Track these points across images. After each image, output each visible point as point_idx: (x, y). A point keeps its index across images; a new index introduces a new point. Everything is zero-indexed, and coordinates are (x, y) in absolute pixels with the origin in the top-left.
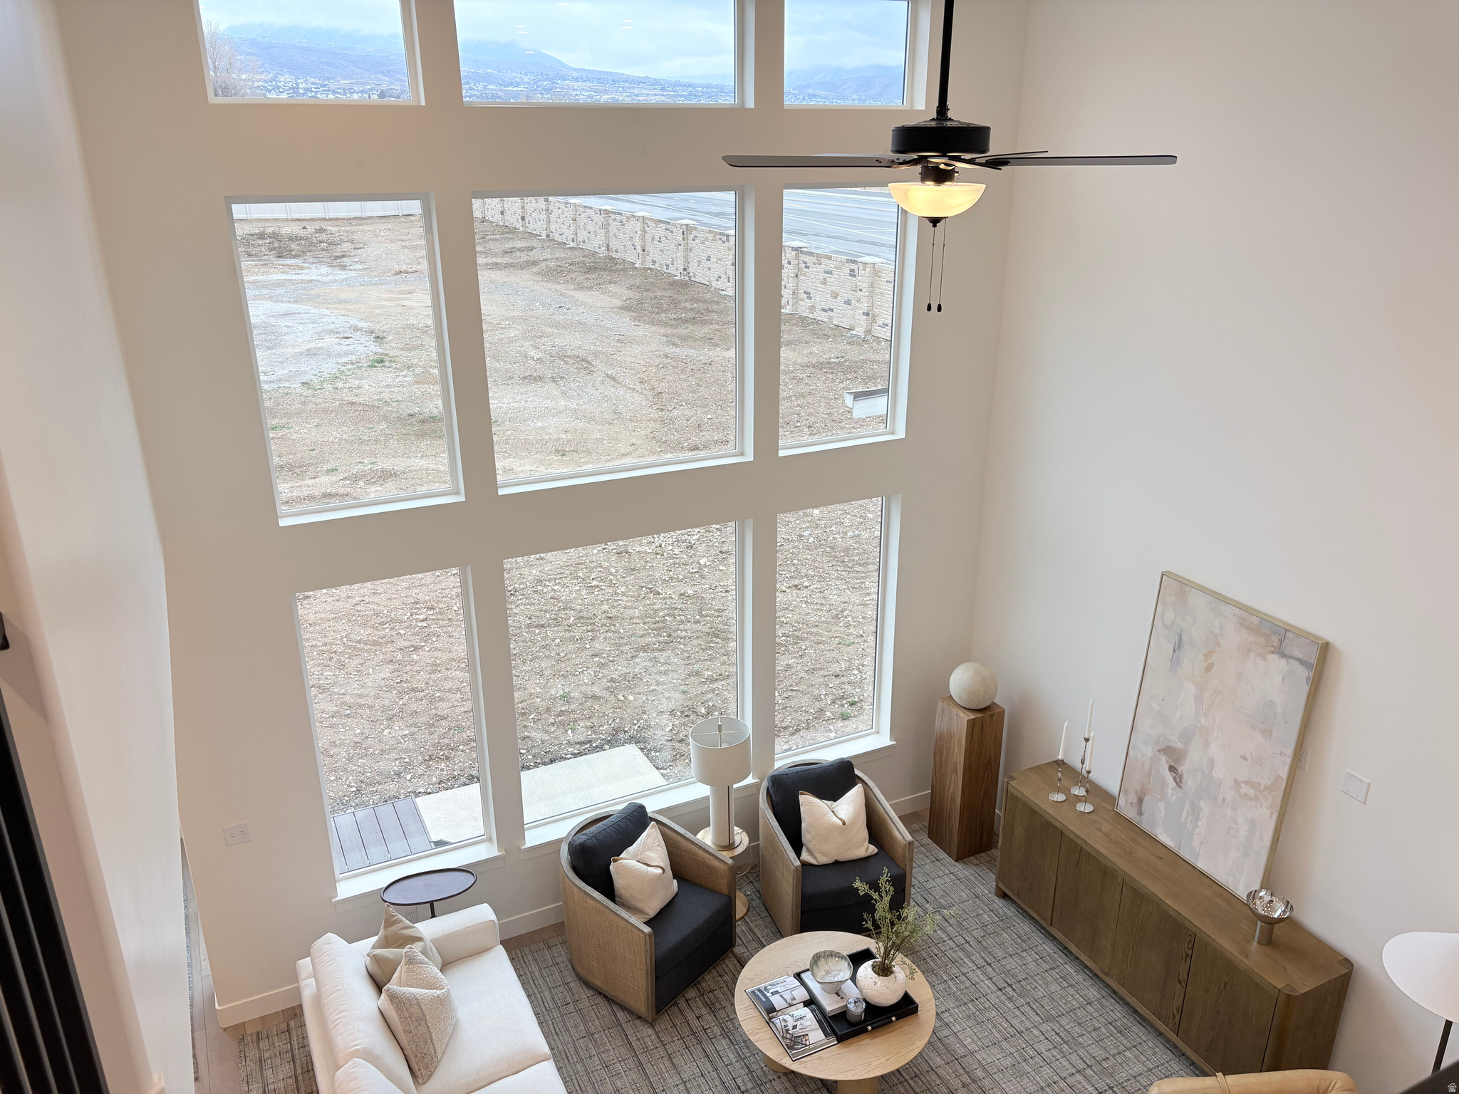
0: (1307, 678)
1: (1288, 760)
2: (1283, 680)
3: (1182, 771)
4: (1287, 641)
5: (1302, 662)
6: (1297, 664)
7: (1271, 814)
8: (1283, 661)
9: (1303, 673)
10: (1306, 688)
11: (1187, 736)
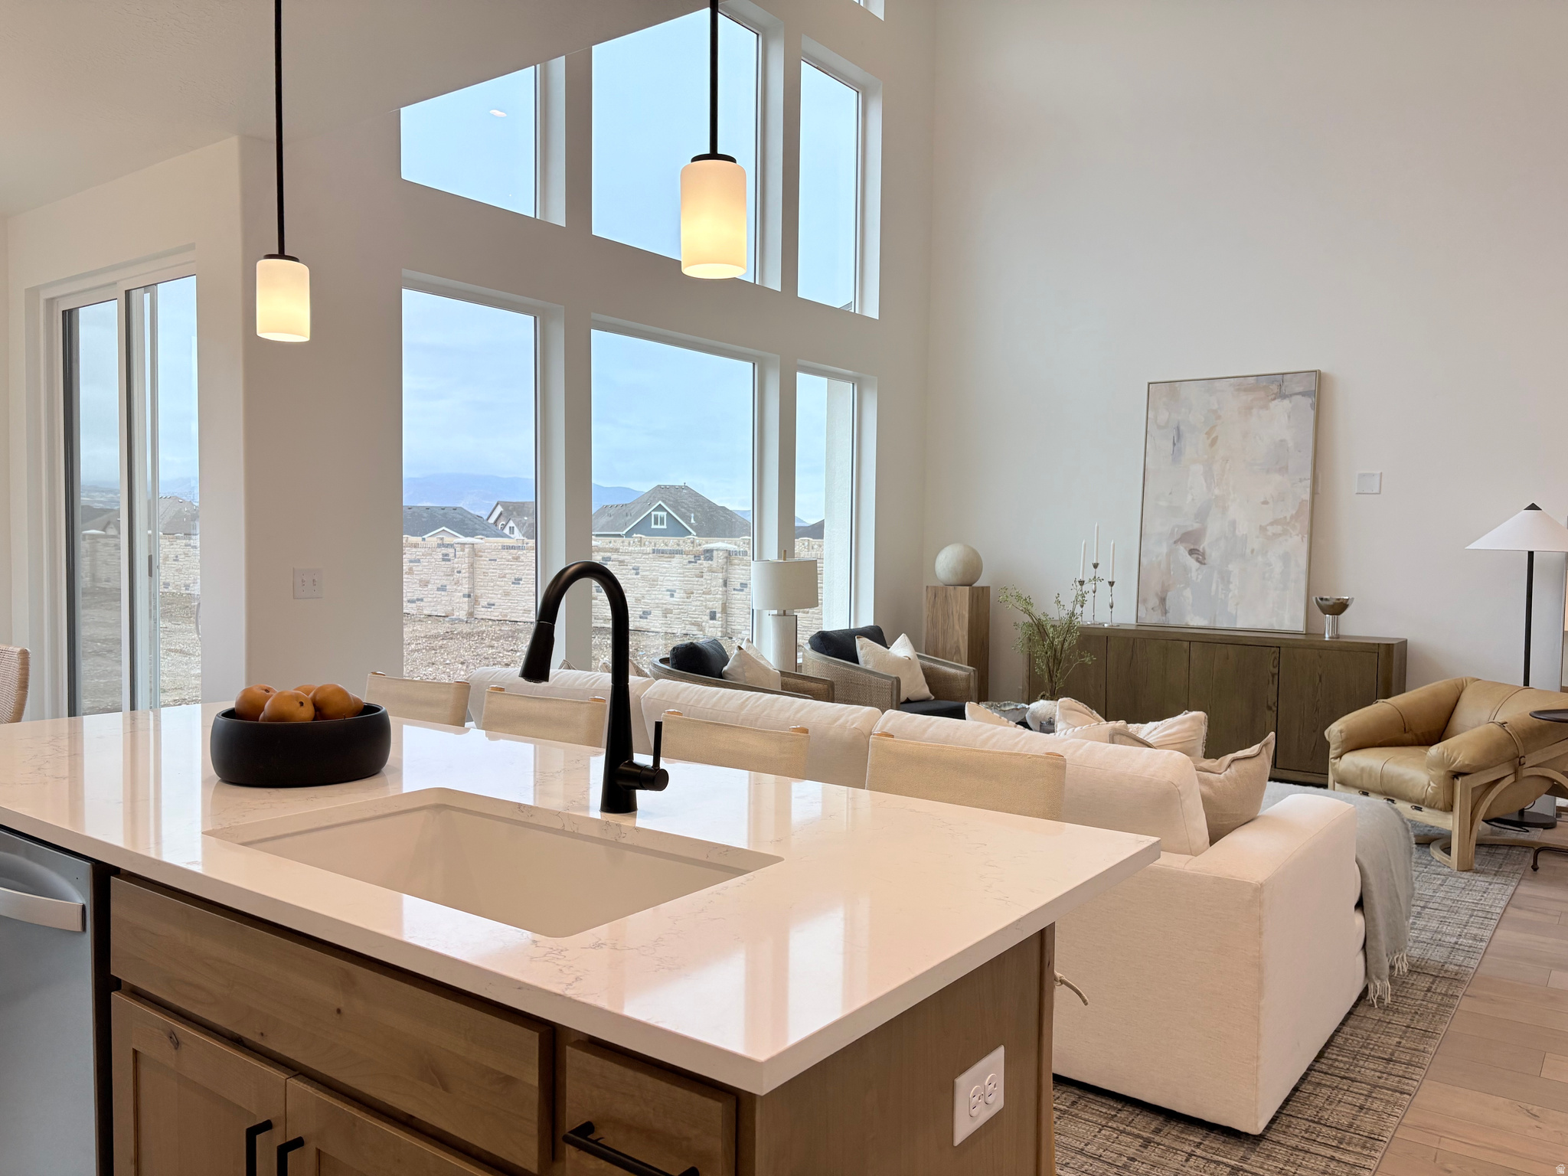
0: (1311, 405)
1: (1308, 483)
2: (1289, 417)
3: (1204, 549)
4: (1285, 384)
5: (1303, 394)
6: (1299, 397)
7: (1303, 537)
8: (1286, 402)
9: (1306, 402)
10: (1312, 414)
11: (1202, 515)
